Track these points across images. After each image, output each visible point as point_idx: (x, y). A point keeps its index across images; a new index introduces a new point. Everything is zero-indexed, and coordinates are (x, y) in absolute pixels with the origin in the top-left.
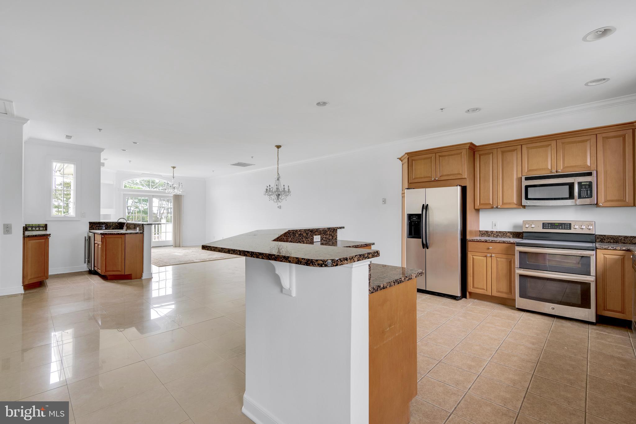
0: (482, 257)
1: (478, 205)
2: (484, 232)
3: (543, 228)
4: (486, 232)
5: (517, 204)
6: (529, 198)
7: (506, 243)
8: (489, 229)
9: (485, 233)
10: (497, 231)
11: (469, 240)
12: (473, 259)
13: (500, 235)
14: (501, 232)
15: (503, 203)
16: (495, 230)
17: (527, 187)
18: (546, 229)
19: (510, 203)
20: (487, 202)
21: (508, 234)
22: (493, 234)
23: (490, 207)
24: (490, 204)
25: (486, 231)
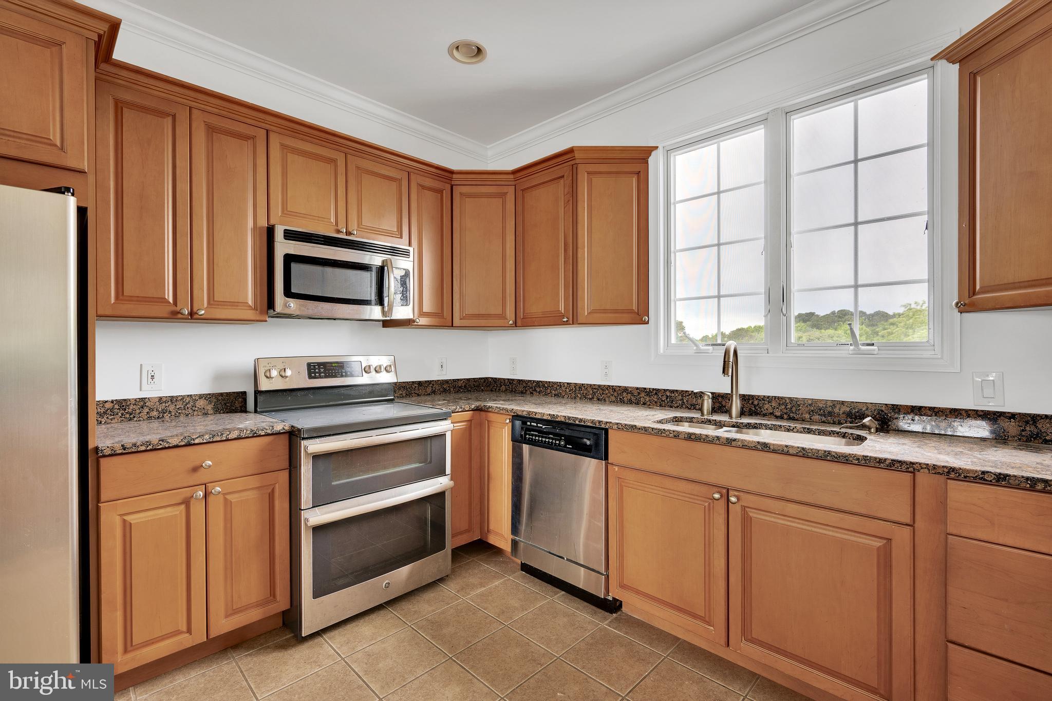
0: (169, 509)
1: (113, 301)
2: (108, 406)
3: (310, 377)
4: (117, 406)
5: (255, 309)
6: (293, 291)
7: (260, 436)
8: (131, 393)
9: (112, 410)
10: (161, 398)
11: (107, 452)
12: (127, 528)
13: (172, 408)
14: (177, 397)
15: (212, 302)
16: (152, 392)
17: (289, 259)
18: (315, 378)
19: (234, 304)
20: (152, 293)
21: (201, 403)
22: (146, 410)
23: (164, 311)
24: (164, 301)
25: (119, 402)
